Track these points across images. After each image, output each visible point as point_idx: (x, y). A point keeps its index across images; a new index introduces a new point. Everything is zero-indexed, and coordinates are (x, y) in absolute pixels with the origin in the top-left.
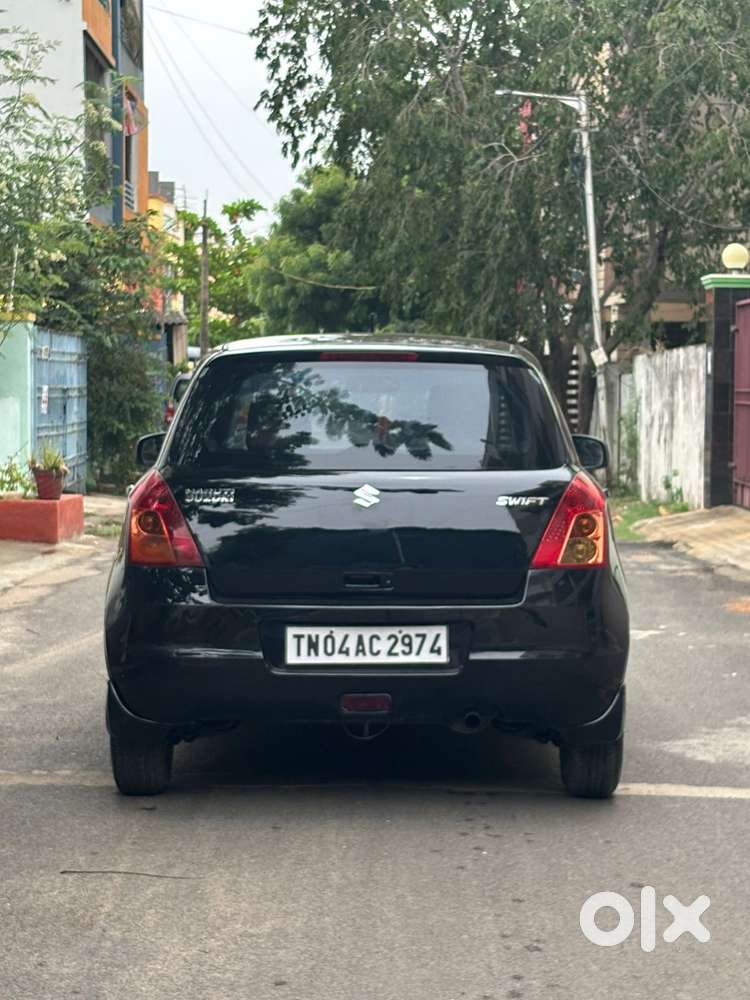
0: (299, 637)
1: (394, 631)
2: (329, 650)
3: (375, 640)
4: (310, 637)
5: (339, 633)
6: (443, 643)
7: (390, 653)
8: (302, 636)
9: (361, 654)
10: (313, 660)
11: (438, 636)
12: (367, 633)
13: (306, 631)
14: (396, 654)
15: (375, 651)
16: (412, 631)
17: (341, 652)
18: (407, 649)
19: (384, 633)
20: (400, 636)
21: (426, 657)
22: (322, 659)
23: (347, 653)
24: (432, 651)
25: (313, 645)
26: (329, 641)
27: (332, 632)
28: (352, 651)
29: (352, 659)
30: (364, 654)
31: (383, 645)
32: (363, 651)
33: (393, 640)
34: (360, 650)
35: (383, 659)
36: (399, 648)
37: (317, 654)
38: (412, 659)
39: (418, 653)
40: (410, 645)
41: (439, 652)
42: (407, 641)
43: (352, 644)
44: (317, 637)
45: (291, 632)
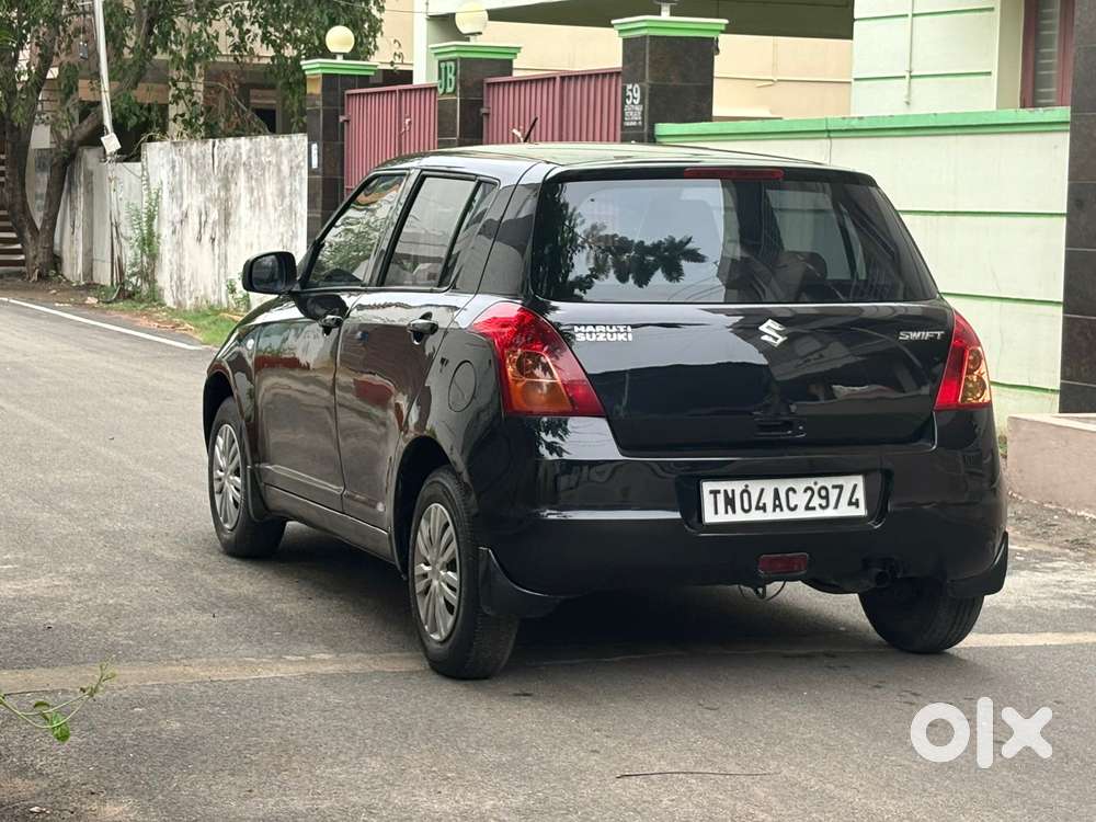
0: (715, 493)
1: (810, 482)
2: (746, 507)
3: (791, 493)
4: (726, 491)
5: (755, 487)
6: (860, 495)
7: (808, 508)
8: (719, 492)
9: (778, 510)
10: (731, 518)
11: (855, 486)
12: (783, 485)
13: (722, 486)
14: (814, 508)
15: (792, 506)
16: (828, 482)
17: (758, 508)
18: (824, 503)
19: (800, 484)
20: (816, 488)
21: (845, 511)
22: (740, 517)
23: (764, 508)
24: (850, 503)
25: (730, 502)
26: (745, 495)
27: (747, 486)
28: (770, 507)
29: (770, 515)
30: (782, 510)
31: (799, 499)
32: (780, 506)
33: (809, 493)
34: (777, 506)
35: (801, 514)
36: (816, 501)
37: (734, 512)
38: (830, 513)
39: (836, 507)
40: (827, 497)
41: (856, 504)
42: (823, 493)
43: (768, 499)
44: (733, 491)
45: (707, 487)
